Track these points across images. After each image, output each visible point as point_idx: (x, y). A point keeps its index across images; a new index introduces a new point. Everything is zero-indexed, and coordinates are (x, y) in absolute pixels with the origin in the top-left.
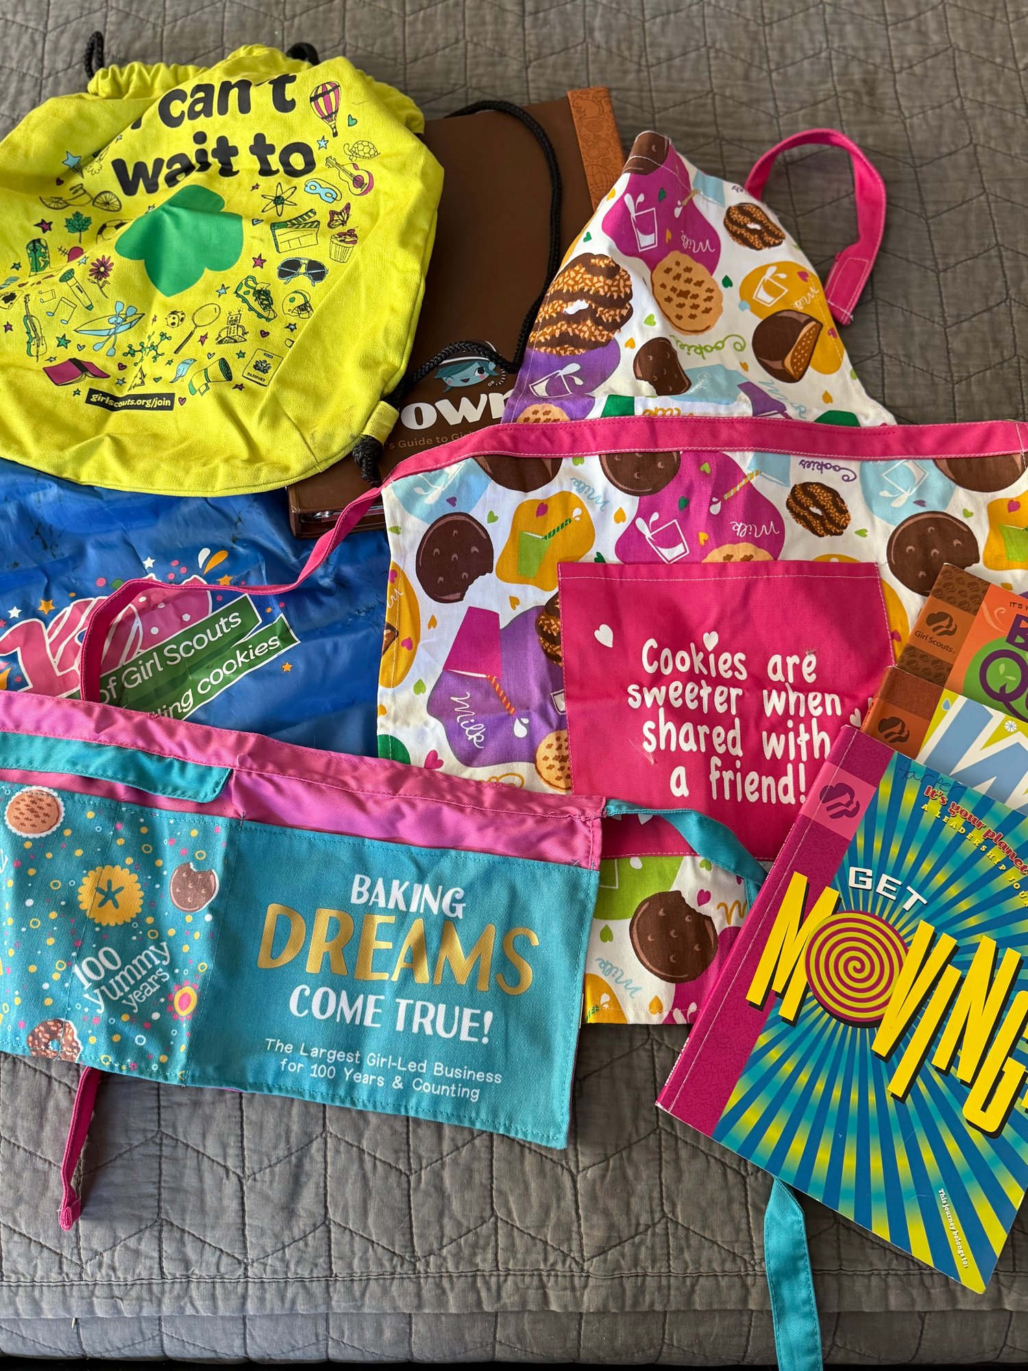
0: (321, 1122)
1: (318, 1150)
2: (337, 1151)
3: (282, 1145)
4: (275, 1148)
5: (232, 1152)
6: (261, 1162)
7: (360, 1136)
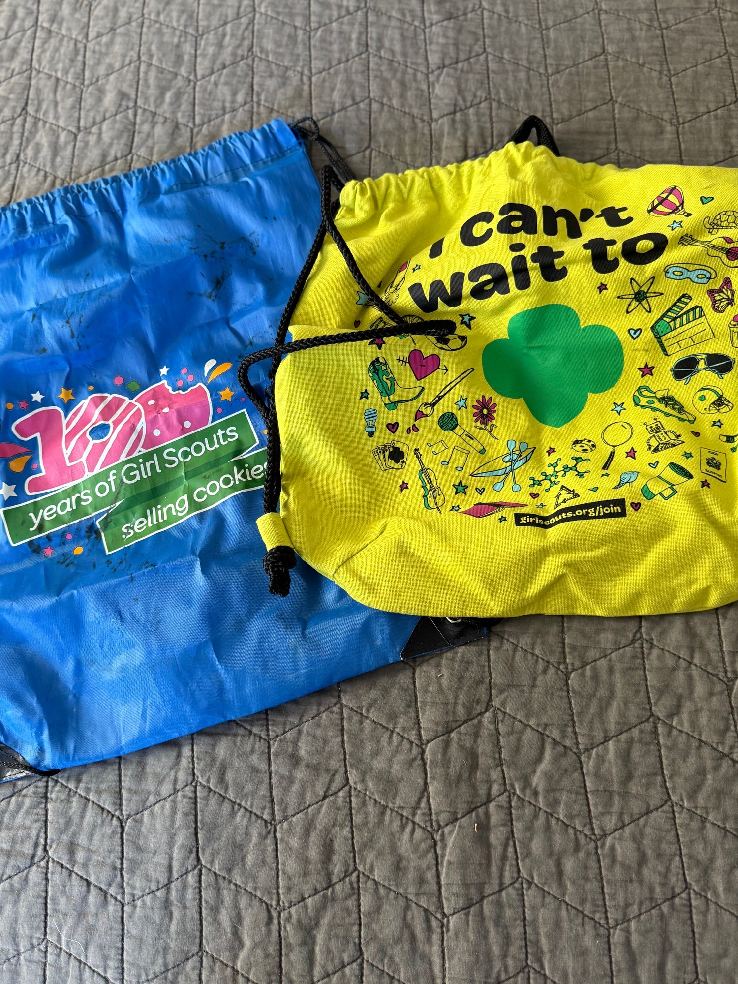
0: (197, 940)
1: (193, 969)
2: (212, 971)
3: (160, 961)
4: (153, 963)
5: (112, 964)
6: (139, 976)
7: (235, 958)
